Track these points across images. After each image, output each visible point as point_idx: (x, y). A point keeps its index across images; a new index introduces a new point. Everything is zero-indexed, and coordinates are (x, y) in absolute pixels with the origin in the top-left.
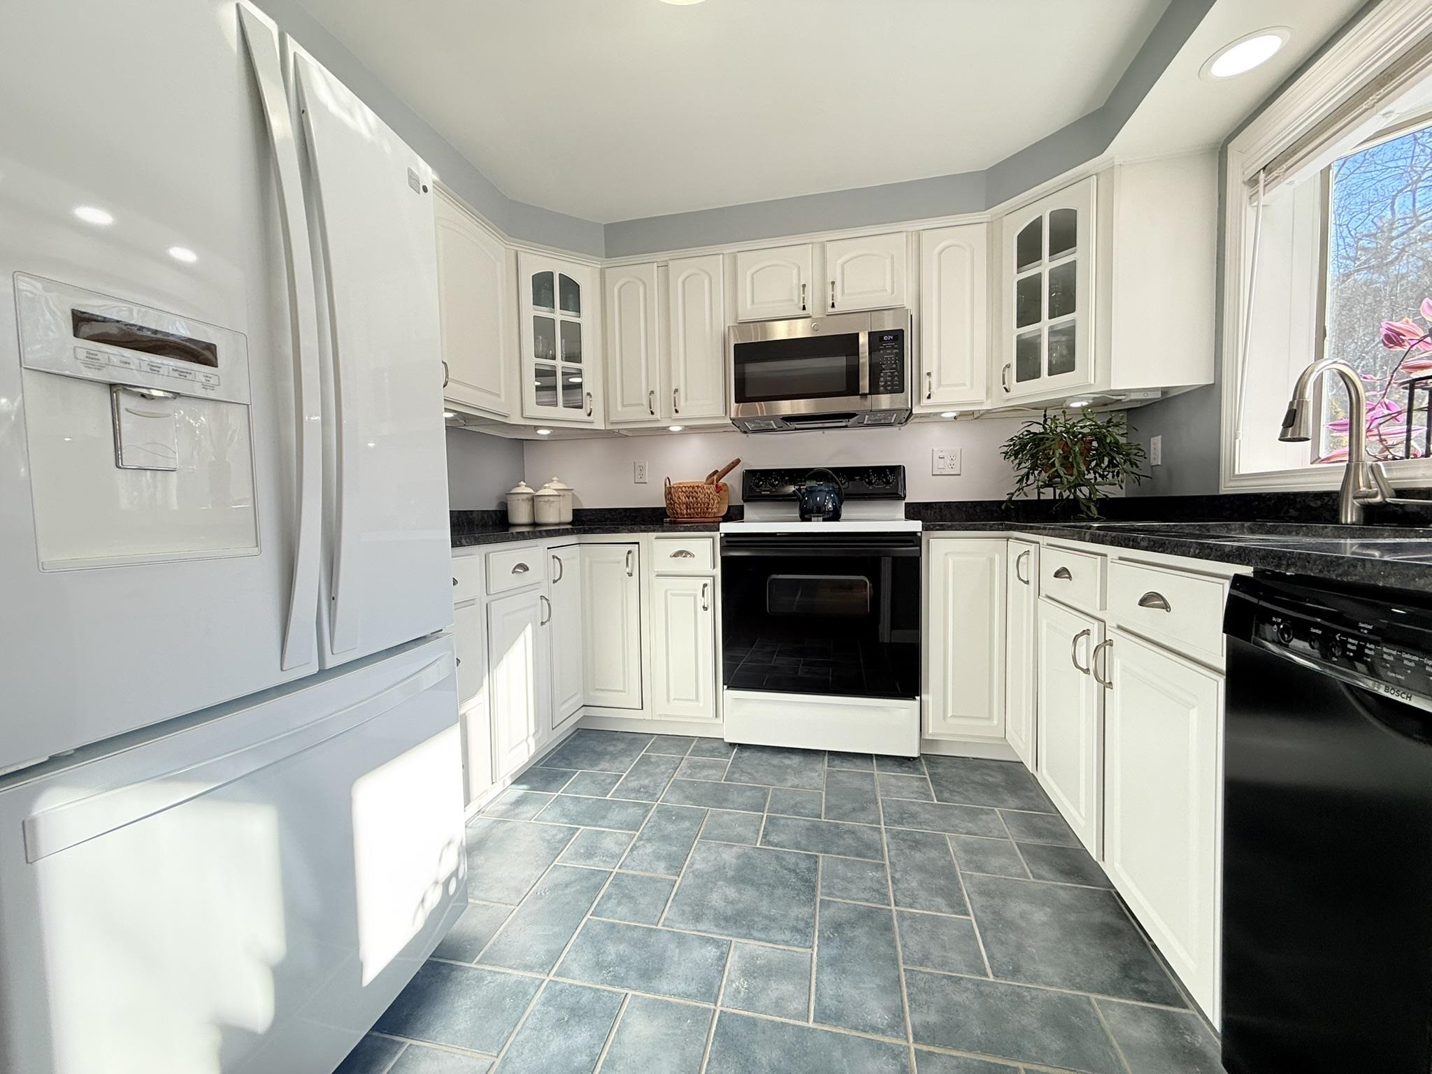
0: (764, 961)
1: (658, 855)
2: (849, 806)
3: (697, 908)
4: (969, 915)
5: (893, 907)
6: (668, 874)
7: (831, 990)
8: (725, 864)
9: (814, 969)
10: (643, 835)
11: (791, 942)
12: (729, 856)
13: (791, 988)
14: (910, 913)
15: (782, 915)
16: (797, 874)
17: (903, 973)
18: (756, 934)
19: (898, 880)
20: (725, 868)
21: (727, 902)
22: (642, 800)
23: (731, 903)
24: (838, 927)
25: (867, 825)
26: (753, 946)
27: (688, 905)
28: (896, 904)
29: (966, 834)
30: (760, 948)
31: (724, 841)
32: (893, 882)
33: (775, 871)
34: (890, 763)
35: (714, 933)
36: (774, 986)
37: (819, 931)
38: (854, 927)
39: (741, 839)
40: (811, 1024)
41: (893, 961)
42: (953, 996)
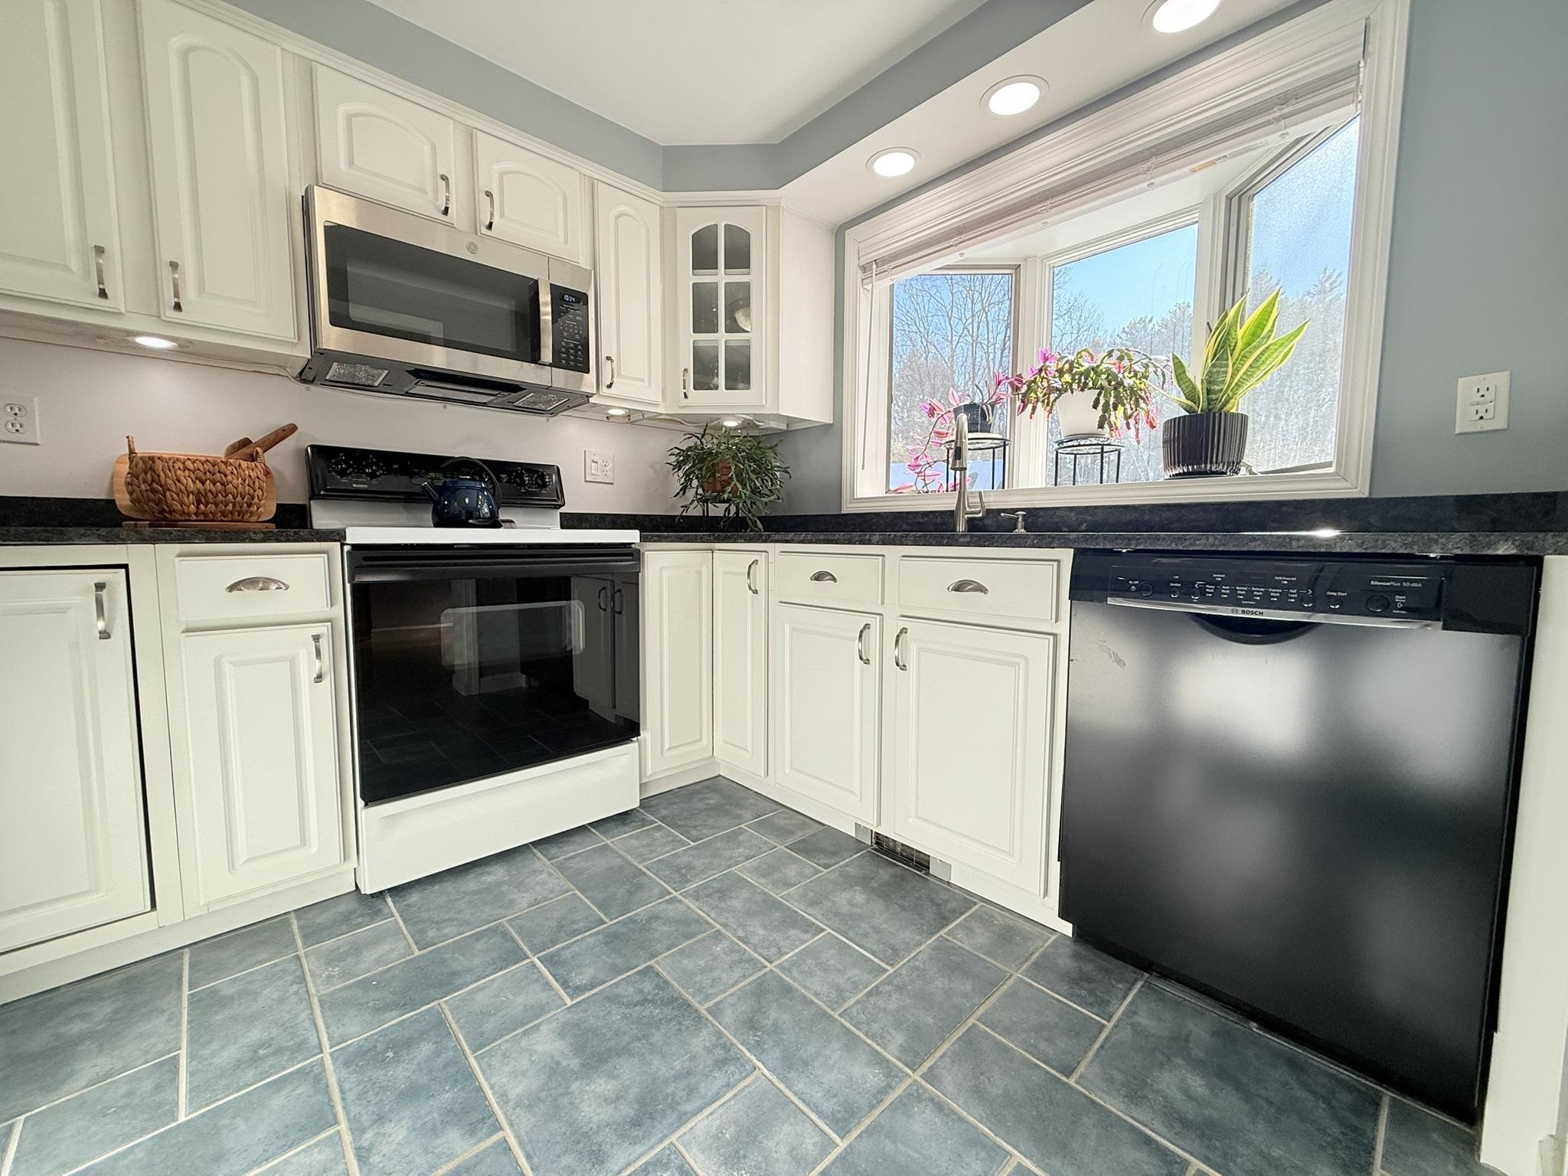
0: (732, 1129)
1: (429, 1126)
2: (621, 893)
3: (581, 1145)
4: (824, 930)
5: (770, 967)
6: (481, 1140)
7: (817, 1092)
8: (552, 1057)
9: (782, 1087)
10: (357, 1124)
11: (732, 1080)
12: (546, 1043)
13: (787, 1128)
14: (786, 960)
15: (690, 1060)
16: (652, 1001)
17: (842, 1020)
18: (689, 1107)
19: (746, 937)
20: (558, 1063)
21: (612, 1102)
22: (284, 1069)
23: (618, 1098)
24: (751, 1024)
25: (660, 901)
26: (702, 1124)
27: (565, 1153)
28: (771, 962)
29: (747, 859)
30: (710, 1118)
31: (515, 1030)
32: (745, 943)
33: (625, 1017)
34: (612, 825)
35: (641, 1155)
36: (771, 1144)
37: (742, 1044)
38: (765, 1013)
39: (539, 1010)
40: (842, 1145)
41: (824, 1015)
42: (890, 1006)
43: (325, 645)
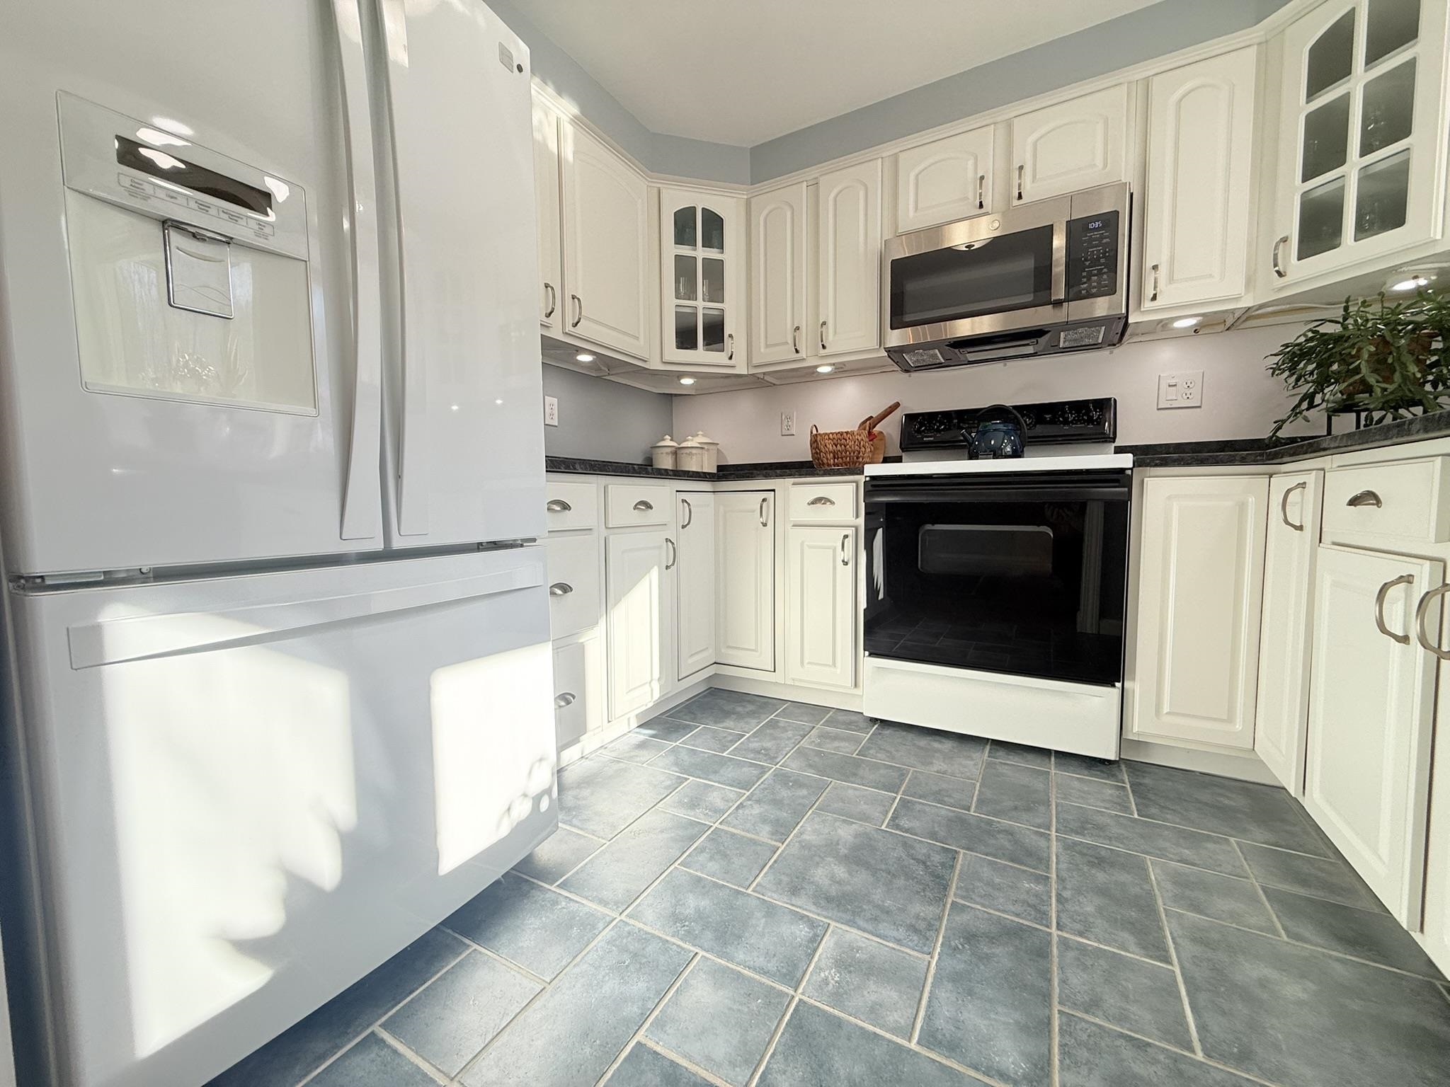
0: (865, 956)
1: (766, 818)
2: (1009, 804)
3: (796, 880)
4: (1171, 964)
5: (1053, 929)
6: (772, 839)
7: (948, 1011)
8: (838, 841)
9: (930, 980)
10: (753, 796)
11: (905, 941)
12: (846, 833)
13: (895, 995)
14: (1078, 942)
15: (899, 909)
16: (927, 867)
17: (1057, 1016)
18: (861, 923)
19: (1067, 900)
20: (838, 844)
21: (833, 881)
22: (760, 761)
23: (838, 883)
24: (971, 937)
25: (1032, 828)
26: (854, 935)
27: (787, 875)
28: (1059, 927)
29: (1179, 861)
30: (863, 939)
31: (843, 816)
32: (1058, 901)
33: (899, 859)
34: (1076, 763)
35: (810, 911)
36: (873, 987)
37: (943, 937)
38: (993, 943)
39: (865, 818)
40: (913, 1045)
41: (1044, 996)
42: (1132, 1065)
43: (849, 543)
